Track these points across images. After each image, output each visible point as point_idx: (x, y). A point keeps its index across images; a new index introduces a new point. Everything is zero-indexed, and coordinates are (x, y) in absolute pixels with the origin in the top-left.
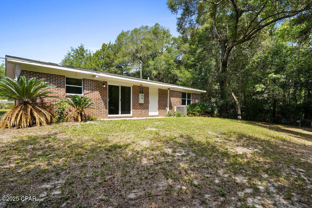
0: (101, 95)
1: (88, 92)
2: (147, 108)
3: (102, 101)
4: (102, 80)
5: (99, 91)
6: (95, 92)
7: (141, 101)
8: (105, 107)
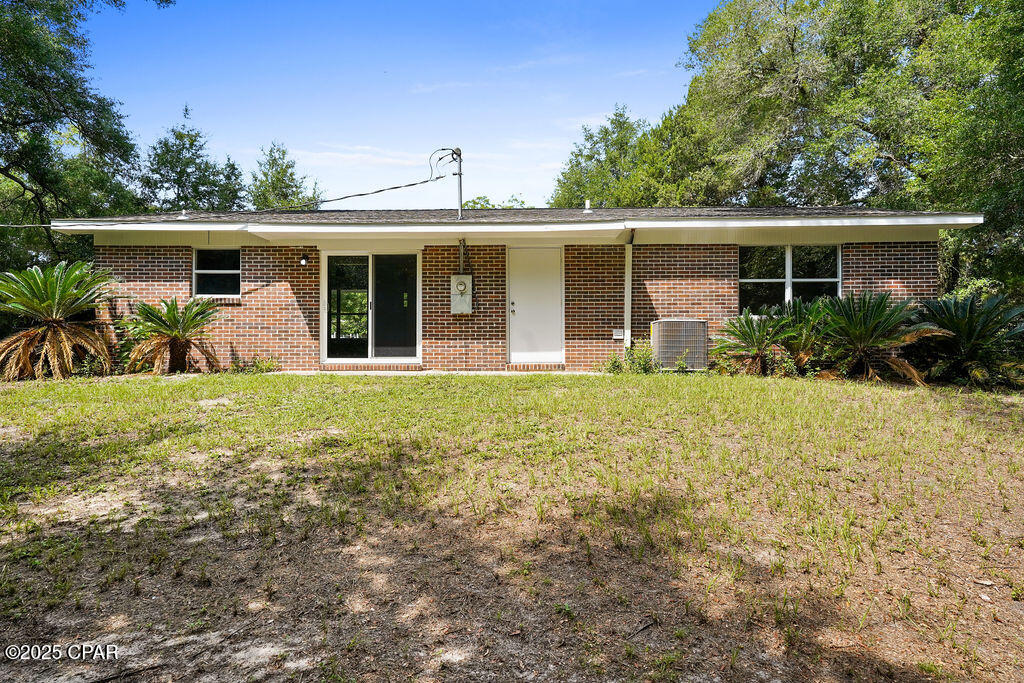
0: (294, 293)
1: (253, 287)
2: (499, 332)
3: (299, 313)
4: (301, 244)
5: (289, 282)
6: (277, 284)
7: (461, 304)
8: (311, 332)
